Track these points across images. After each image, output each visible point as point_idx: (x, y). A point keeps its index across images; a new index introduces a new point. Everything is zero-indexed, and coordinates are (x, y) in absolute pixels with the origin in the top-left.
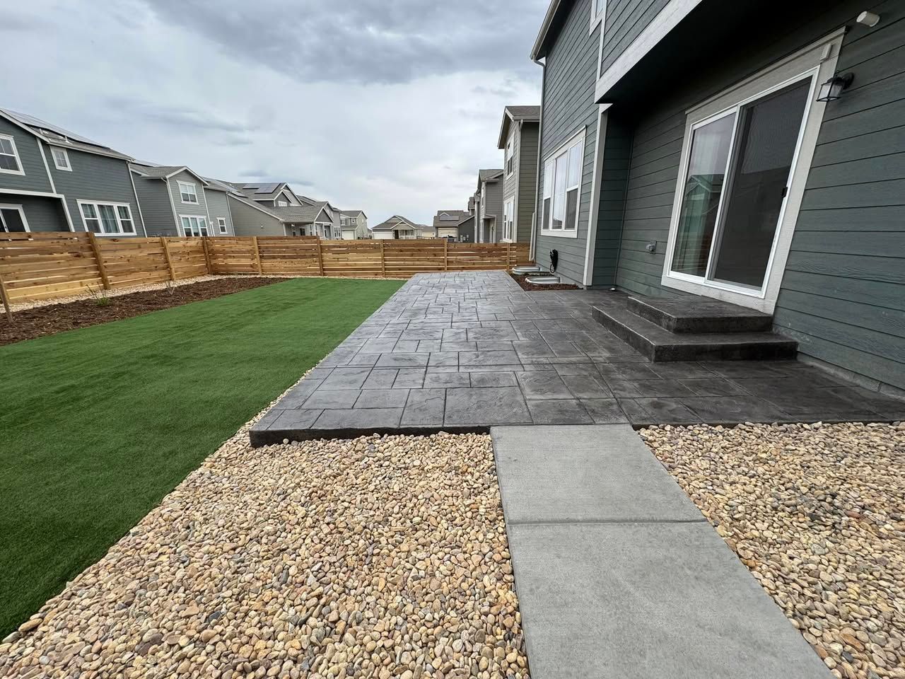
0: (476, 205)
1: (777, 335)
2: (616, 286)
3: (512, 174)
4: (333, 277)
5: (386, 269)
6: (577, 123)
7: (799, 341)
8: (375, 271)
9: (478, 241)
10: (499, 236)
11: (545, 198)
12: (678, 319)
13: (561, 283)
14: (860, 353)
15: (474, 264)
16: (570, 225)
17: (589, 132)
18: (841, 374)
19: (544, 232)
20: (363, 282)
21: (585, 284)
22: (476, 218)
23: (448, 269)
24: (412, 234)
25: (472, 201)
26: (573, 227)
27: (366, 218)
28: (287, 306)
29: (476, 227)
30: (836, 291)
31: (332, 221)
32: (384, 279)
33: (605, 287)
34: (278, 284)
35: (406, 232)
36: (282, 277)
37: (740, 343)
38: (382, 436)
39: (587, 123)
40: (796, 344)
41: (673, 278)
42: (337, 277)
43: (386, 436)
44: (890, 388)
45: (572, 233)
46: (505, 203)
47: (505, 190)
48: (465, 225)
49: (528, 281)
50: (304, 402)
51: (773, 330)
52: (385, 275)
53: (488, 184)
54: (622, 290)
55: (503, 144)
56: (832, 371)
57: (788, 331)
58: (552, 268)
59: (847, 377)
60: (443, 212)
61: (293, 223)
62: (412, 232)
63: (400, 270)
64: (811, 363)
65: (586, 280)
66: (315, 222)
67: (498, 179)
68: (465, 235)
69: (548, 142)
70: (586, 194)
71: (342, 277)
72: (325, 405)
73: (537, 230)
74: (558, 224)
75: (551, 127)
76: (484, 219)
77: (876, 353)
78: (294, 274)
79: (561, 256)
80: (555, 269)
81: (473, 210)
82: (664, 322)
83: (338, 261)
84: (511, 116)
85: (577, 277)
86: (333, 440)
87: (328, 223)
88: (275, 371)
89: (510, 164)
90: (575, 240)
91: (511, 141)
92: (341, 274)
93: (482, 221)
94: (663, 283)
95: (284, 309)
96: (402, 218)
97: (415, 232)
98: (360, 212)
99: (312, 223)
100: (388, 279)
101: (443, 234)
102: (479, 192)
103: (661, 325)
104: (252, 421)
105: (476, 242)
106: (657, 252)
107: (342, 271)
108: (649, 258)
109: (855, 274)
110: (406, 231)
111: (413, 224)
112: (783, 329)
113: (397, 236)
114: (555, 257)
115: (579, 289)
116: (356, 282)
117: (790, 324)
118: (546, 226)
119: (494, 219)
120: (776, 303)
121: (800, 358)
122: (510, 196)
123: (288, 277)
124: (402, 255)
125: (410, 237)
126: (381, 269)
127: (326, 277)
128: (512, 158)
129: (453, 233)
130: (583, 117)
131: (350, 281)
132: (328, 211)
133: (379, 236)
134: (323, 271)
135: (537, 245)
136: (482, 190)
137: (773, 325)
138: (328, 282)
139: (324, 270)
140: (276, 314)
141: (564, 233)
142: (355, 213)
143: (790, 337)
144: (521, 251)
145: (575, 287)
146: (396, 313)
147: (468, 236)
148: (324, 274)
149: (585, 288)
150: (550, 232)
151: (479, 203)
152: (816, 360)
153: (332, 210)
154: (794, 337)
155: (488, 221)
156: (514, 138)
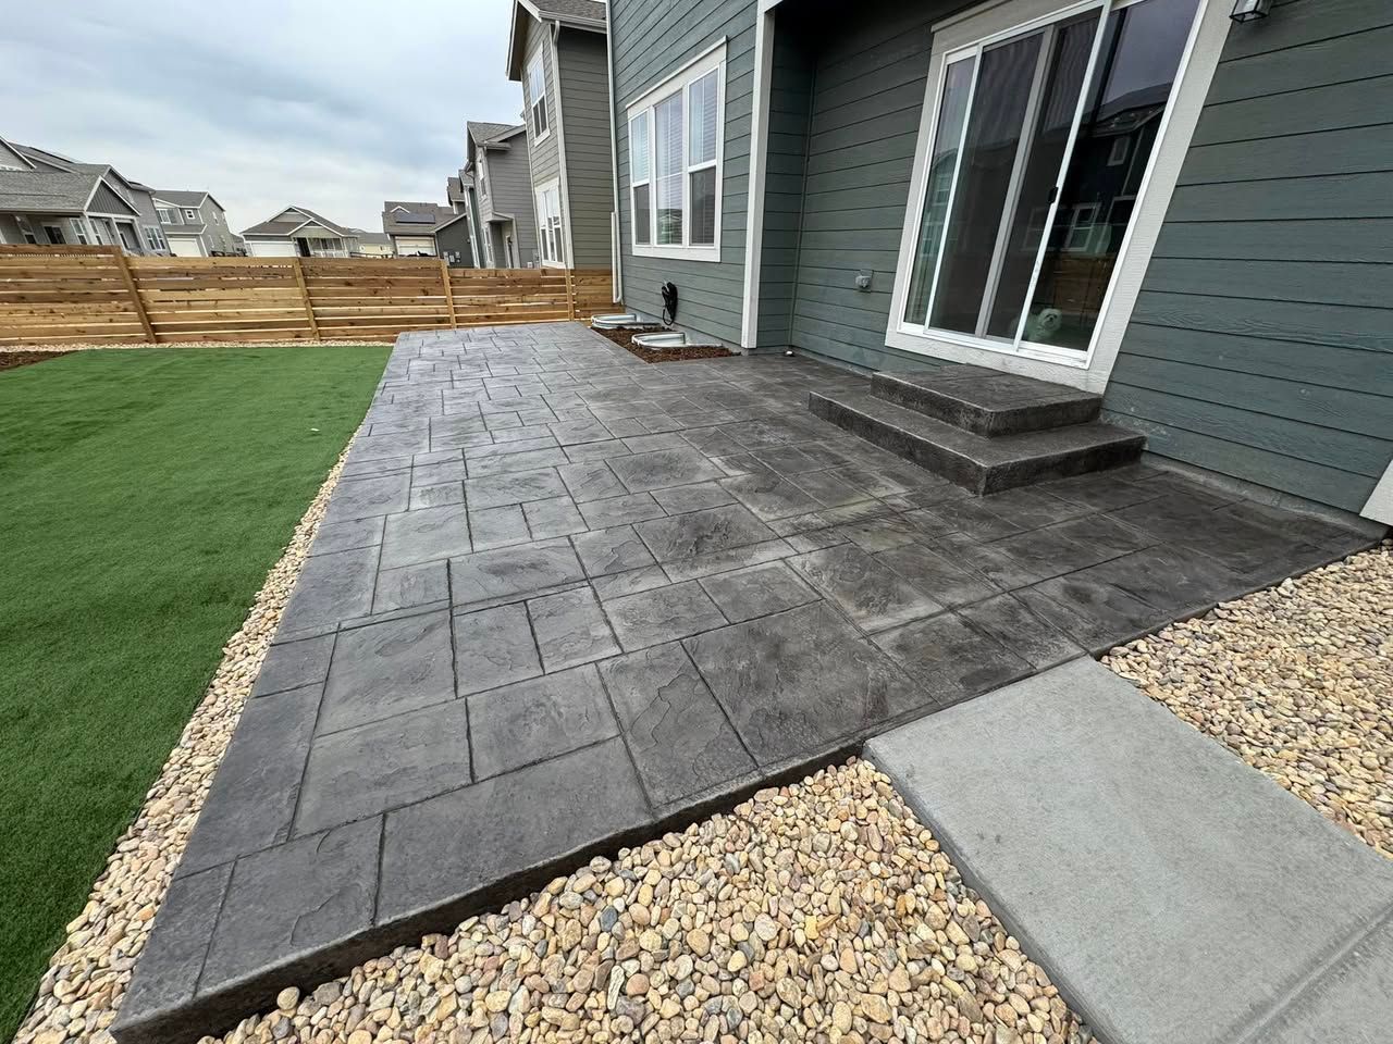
0: (466, 195)
1: (1109, 428)
2: (792, 347)
3: (546, 133)
4: (185, 345)
5: (318, 323)
6: (704, 30)
7: (1146, 435)
8: (296, 329)
9: (483, 264)
10: (528, 253)
11: (633, 185)
12: (998, 414)
13: (688, 344)
14: (1255, 451)
15: (507, 309)
16: (702, 235)
17: (735, 53)
18: (1216, 483)
19: (638, 250)
20: (272, 353)
21: (745, 344)
22: (470, 218)
23: (458, 320)
24: (339, 247)
25: (456, 186)
26: (709, 239)
27: (222, 210)
28: (76, 432)
29: (473, 237)
30: (1221, 358)
31: (133, 213)
32: (319, 344)
33: (778, 350)
34: (26, 371)
35: (325, 243)
36: (31, 349)
37: (1085, 447)
38: (614, 858)
39: (731, 30)
40: (1143, 440)
41: (907, 334)
42: (196, 345)
43: (623, 852)
44: (1298, 500)
45: (710, 253)
46: (538, 191)
47: (535, 166)
48: (452, 233)
49: (639, 342)
50: (297, 800)
51: (1101, 417)
52: (321, 336)
53: (491, 153)
54: (803, 353)
55: (517, 70)
56: (1202, 478)
57: (1130, 423)
58: (668, 316)
59: (1227, 487)
60: (397, 204)
61: (19, 213)
62: (337, 242)
63: (352, 324)
64: (1164, 467)
65: (748, 338)
66: (87, 214)
67: (507, 145)
68: (452, 253)
69: (633, 70)
70: (737, 178)
71: (209, 345)
72: (381, 794)
73: (624, 246)
74: (673, 235)
75: (633, 38)
76: (492, 223)
77: (1284, 452)
78: (68, 343)
79: (681, 294)
80: (673, 317)
81: (461, 205)
82: (963, 419)
83: (189, 307)
84: (534, 11)
85: (725, 333)
86: (464, 926)
87: (126, 218)
88: (115, 659)
89: (540, 115)
90: (716, 266)
91: (534, 67)
92: (206, 338)
93: (485, 227)
94: (887, 343)
95: (70, 440)
96: (309, 213)
97: (344, 243)
98: (204, 194)
99: (78, 215)
100: (328, 343)
101: (408, 248)
102: (472, 168)
103: (956, 424)
104: (92, 910)
105: (477, 264)
106: (875, 291)
107: (208, 330)
108: (856, 299)
109: (1259, 330)
110: (324, 241)
111: (335, 227)
112: (1119, 417)
113: (305, 251)
114: (671, 296)
115: (732, 354)
116: (255, 355)
117: (1132, 409)
118: (644, 237)
119: (511, 221)
120: (1111, 376)
121: (1145, 460)
122: (548, 178)
123: (51, 349)
124: (351, 293)
125: (334, 253)
126: (307, 324)
127: (167, 345)
128: (542, 102)
129: (426, 247)
130: (717, 19)
131: (235, 353)
132: (116, 188)
133: (262, 251)
134: (154, 332)
135: (625, 273)
136: (479, 166)
137: (1101, 411)
138: (177, 358)
139: (155, 329)
140: (47, 461)
141: (686, 250)
142: (193, 198)
143: (1132, 429)
144: (591, 284)
145: (722, 353)
146: (414, 433)
147: (458, 254)
148: (159, 340)
149: (745, 353)
150: (655, 249)
151: (472, 190)
152: (1173, 462)
153: (128, 187)
154: (1139, 429)
155: (498, 227)
156: (543, 61)
